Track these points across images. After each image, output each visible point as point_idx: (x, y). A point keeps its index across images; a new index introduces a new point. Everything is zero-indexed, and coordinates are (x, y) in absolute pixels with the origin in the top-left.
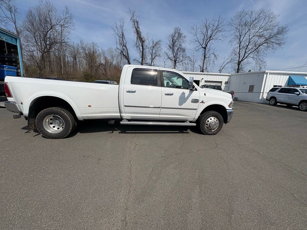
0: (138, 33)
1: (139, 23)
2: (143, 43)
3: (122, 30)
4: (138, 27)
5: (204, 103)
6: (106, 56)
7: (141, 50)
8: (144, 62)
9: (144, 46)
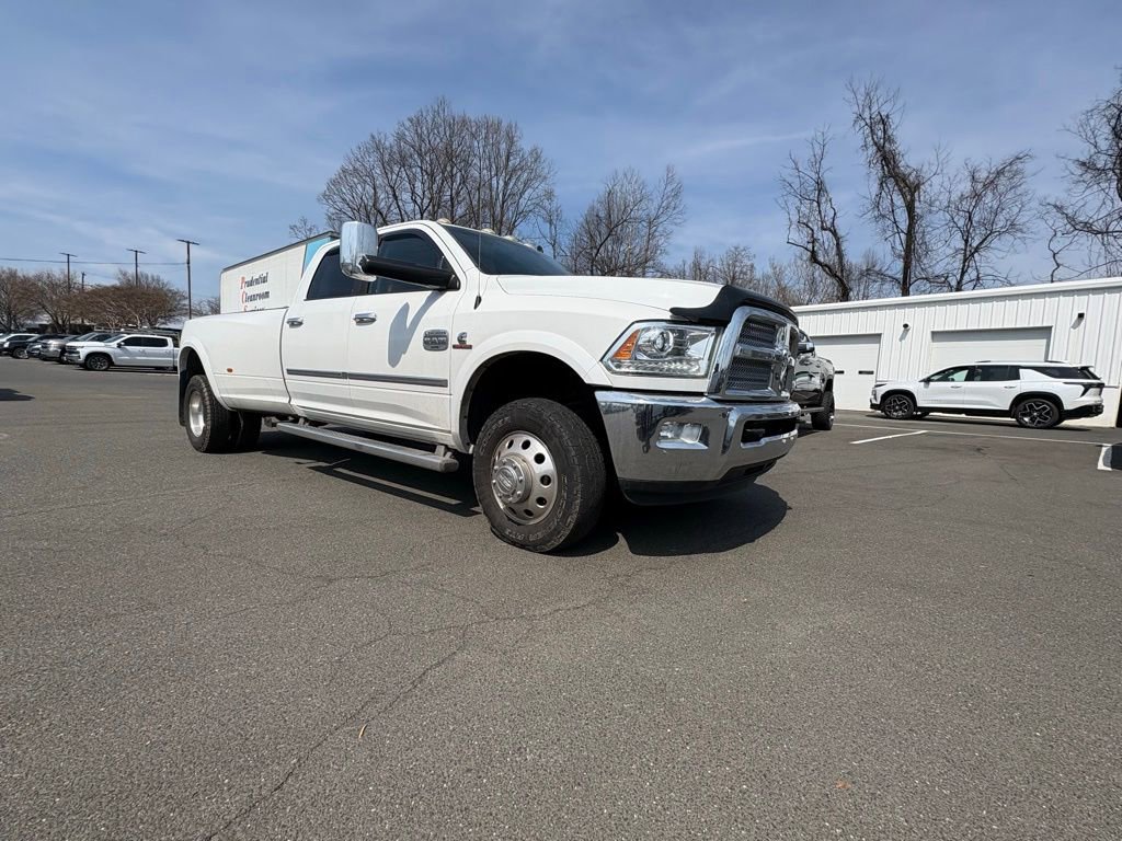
0: (887, 159)
1: (894, 120)
2: (912, 195)
3: (818, 173)
4: (888, 139)
5: (470, 347)
6: (785, 282)
7: (904, 226)
8: (916, 271)
9: (917, 204)
